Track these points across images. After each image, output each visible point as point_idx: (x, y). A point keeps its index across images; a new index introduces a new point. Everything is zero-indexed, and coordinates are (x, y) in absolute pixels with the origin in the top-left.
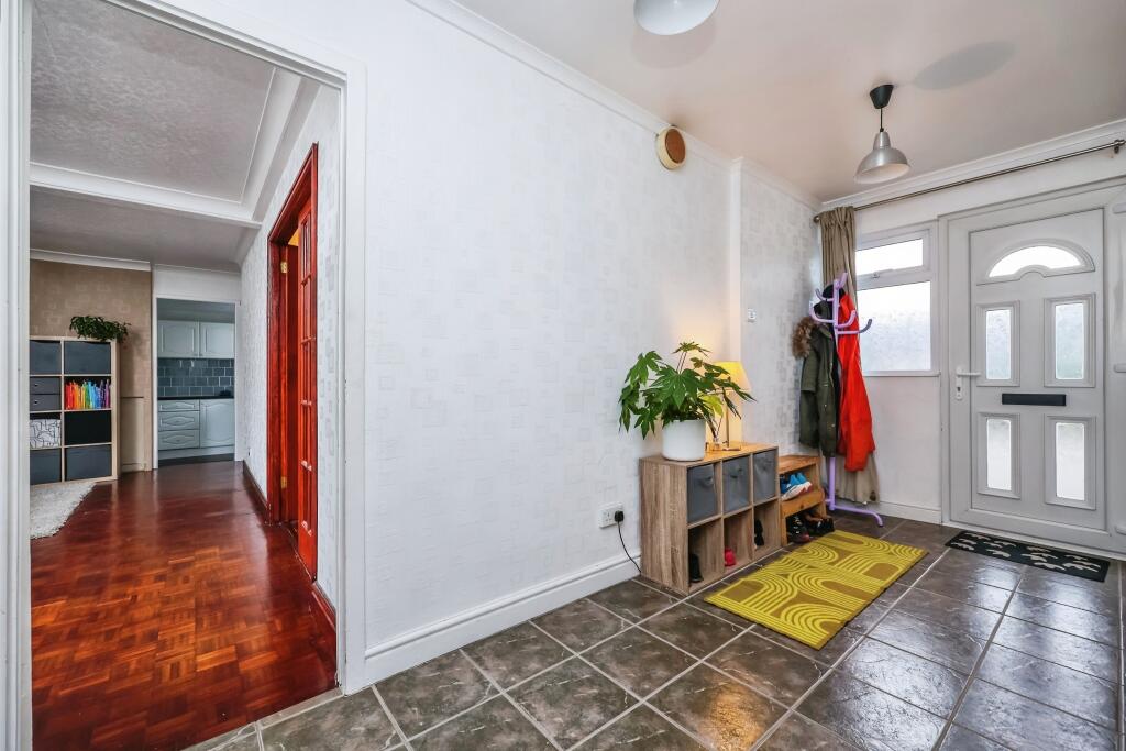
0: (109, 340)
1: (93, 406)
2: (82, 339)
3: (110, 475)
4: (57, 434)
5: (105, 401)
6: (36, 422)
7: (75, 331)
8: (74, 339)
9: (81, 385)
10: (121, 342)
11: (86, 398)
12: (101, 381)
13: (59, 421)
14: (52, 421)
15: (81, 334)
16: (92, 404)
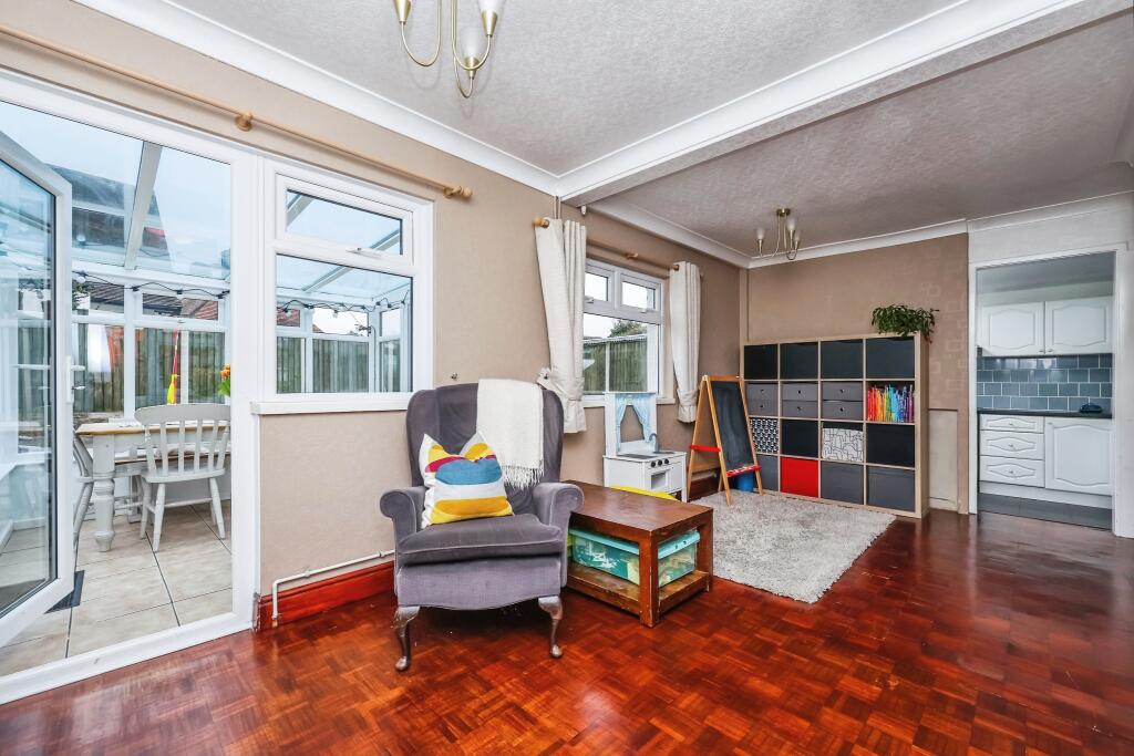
0: (912, 334)
1: (894, 419)
2: (884, 335)
3: (912, 510)
4: (859, 448)
5: (908, 413)
6: (841, 432)
7: (876, 325)
8: (877, 336)
9: (883, 392)
10: (926, 336)
11: (888, 408)
12: (904, 387)
13: (863, 434)
14: (855, 432)
15: (882, 328)
16: (894, 416)
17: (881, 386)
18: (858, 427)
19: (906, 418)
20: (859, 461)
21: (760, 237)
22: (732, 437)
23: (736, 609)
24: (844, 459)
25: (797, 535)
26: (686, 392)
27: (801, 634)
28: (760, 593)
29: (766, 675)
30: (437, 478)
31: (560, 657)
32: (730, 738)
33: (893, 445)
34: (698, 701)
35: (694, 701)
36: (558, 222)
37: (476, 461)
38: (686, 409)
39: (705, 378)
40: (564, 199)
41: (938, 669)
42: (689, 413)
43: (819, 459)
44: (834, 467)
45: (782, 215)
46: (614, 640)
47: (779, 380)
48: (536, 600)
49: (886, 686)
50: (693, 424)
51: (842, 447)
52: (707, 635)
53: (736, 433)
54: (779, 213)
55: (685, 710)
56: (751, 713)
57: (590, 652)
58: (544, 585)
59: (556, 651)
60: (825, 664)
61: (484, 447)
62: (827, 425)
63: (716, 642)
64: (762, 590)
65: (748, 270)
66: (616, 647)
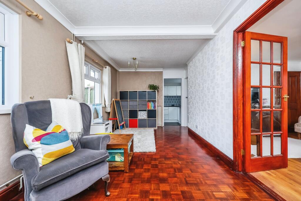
0: (155, 90)
1: (152, 109)
2: (151, 90)
3: (156, 127)
4: (146, 115)
5: (155, 107)
6: (142, 112)
7: (149, 88)
8: (149, 90)
9: (150, 103)
10: (158, 91)
11: (151, 106)
12: (154, 102)
13: (146, 112)
14: (145, 112)
15: (150, 89)
16: (152, 108)
17: (150, 101)
18: (146, 110)
19: (155, 108)
20: (146, 118)
21: (129, 63)
22: (119, 115)
23: (143, 159)
24: (143, 118)
25: (141, 137)
26: (108, 103)
27: (159, 159)
28: (144, 153)
29: (161, 172)
30: (41, 143)
31: (110, 195)
32: (168, 191)
33: (152, 114)
34: (155, 186)
35: (154, 186)
36: (76, 43)
37: (60, 133)
38: (108, 108)
39: (113, 99)
40: (76, 36)
41: (183, 157)
42: (109, 110)
43: (138, 119)
44: (141, 120)
45: (134, 59)
46: (121, 181)
47: (129, 100)
48: (101, 178)
49: (180, 164)
50: (110, 112)
51: (142, 115)
52: (142, 168)
53: (120, 114)
54: (133, 59)
55: (154, 190)
56: (166, 182)
57: (118, 188)
58: (103, 172)
59: (108, 194)
60: (168, 164)
61: (59, 126)
62: (140, 110)
63: (145, 169)
64: (144, 152)
65: (119, 71)
66: (123, 183)
